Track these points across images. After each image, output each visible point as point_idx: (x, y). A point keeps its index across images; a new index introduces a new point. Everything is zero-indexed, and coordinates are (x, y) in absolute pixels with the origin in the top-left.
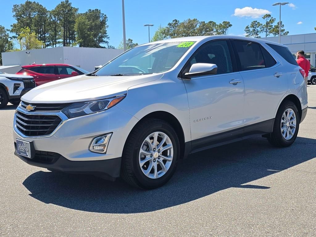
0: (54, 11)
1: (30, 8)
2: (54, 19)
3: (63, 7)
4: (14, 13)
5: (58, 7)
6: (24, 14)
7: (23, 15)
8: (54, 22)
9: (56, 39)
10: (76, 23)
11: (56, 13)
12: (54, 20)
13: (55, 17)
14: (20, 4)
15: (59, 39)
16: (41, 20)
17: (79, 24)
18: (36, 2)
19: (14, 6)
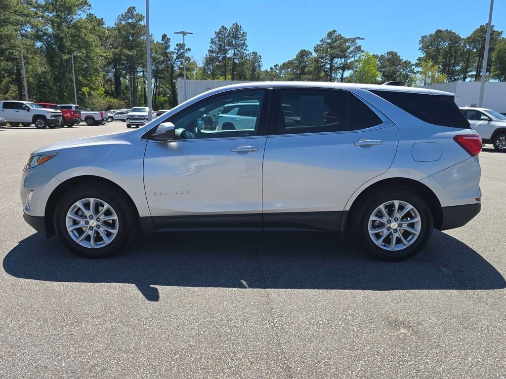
0: (468, 38)
1: (440, 37)
2: (468, 47)
3: (481, 32)
4: (421, 46)
5: (475, 32)
6: (431, 45)
7: (430, 47)
8: (469, 51)
9: (467, 72)
10: (496, 51)
11: (471, 40)
12: (468, 50)
13: (470, 45)
14: (429, 34)
15: (471, 71)
16: (451, 50)
17: (499, 51)
18: (449, 30)
19: (422, 37)
